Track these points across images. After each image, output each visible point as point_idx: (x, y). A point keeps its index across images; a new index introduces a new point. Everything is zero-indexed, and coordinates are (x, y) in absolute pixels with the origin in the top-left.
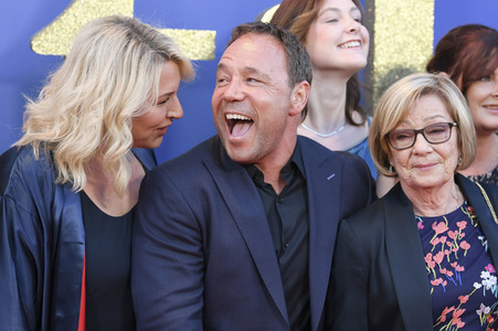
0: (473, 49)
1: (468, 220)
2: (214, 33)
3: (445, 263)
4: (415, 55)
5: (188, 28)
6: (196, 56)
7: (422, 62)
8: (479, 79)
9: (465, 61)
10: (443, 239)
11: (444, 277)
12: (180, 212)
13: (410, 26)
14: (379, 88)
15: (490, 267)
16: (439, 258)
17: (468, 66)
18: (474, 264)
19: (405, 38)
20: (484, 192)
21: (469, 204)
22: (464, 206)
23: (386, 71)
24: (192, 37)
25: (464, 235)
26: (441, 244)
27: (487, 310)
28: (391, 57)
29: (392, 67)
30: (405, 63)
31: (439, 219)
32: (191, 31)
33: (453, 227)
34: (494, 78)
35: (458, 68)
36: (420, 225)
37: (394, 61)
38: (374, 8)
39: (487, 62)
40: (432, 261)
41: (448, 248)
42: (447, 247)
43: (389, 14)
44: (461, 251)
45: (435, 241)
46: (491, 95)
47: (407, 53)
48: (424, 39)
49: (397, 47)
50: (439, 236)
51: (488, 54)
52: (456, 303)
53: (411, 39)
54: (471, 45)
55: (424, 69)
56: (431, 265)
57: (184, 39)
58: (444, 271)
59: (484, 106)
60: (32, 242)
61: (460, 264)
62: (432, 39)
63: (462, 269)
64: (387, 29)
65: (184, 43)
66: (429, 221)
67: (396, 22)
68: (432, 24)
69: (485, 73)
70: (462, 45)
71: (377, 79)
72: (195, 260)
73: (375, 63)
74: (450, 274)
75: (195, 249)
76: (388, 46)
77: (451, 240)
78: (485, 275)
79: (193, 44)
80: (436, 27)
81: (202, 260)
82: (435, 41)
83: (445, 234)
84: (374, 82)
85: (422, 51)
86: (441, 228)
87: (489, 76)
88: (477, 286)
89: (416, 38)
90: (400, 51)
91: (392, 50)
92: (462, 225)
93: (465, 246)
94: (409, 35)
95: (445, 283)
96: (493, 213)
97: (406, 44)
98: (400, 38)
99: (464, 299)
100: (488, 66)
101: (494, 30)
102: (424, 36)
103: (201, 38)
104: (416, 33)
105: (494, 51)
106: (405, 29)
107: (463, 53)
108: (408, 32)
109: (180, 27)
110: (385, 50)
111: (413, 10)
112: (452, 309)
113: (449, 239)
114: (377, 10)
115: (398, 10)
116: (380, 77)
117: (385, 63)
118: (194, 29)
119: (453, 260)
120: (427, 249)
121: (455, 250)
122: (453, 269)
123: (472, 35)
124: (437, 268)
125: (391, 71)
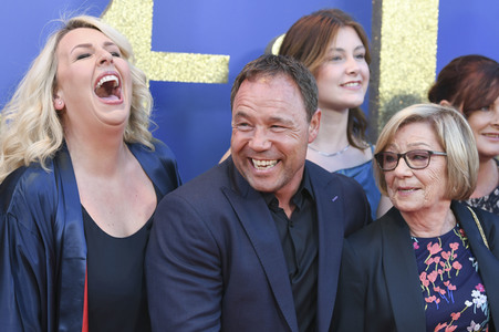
0: (475, 79)
1: (460, 242)
2: (228, 57)
3: (438, 281)
4: (418, 82)
5: (203, 53)
6: (210, 79)
7: (424, 88)
8: (479, 108)
9: (466, 90)
10: (437, 260)
11: (438, 295)
12: (202, 239)
13: (414, 54)
14: (383, 113)
15: (480, 287)
16: (433, 277)
17: (469, 95)
18: (465, 282)
19: (409, 66)
20: (475, 216)
21: (461, 227)
22: (456, 228)
23: (391, 97)
24: (207, 61)
25: (456, 256)
26: (434, 263)
27: (477, 327)
28: (395, 84)
29: (396, 93)
30: (409, 90)
31: (434, 240)
32: (206, 55)
33: (446, 248)
34: (493, 108)
35: (459, 97)
36: (416, 246)
37: (398, 87)
38: (380, 36)
39: (487, 93)
40: (426, 280)
41: (442, 268)
42: (440, 267)
43: (394, 42)
44: (454, 270)
45: (429, 261)
46: (490, 124)
47: (411, 79)
48: (427, 67)
49: (401, 74)
50: (433, 256)
51: (488, 85)
52: (448, 320)
53: (414, 66)
54: (473, 76)
55: (426, 96)
56: (425, 284)
57: (198, 63)
58: (437, 289)
59: (484, 134)
60: (34, 261)
61: (452, 283)
62: (435, 66)
63: (454, 288)
64: (392, 56)
65: (199, 67)
66: (424, 242)
67: (401, 50)
68: (435, 52)
69: (485, 103)
70: (464, 75)
71: (382, 104)
72: (215, 284)
73: (380, 89)
74: (443, 292)
75: (215, 274)
76: (393, 73)
77: (444, 260)
78: (475, 293)
79: (208, 67)
80: (439, 56)
81: (221, 284)
82: (437, 68)
83: (439, 254)
84: (378, 107)
85: (425, 78)
86: (435, 249)
87: (489, 106)
88: (468, 304)
89: (420, 65)
90: (404, 78)
91: (396, 76)
92: (455, 246)
93: (457, 266)
94: (413, 62)
95: (438, 301)
96: (483, 236)
97: (410, 72)
98: (405, 66)
99: (456, 316)
100: (489, 97)
101: (494, 62)
102: (427, 63)
103: (216, 62)
104: (420, 60)
105: (494, 83)
106: (410, 57)
107: (464, 82)
108: (412, 59)
109: (195, 52)
110: (390, 76)
111: (417, 39)
112: (444, 325)
113: (442, 259)
114: (383, 39)
115: (403, 38)
116: (385, 101)
117: (389, 89)
118: (209, 53)
119: (446, 279)
120: (422, 268)
121: (448, 270)
122: (445, 288)
123: (473, 66)
124: (430, 286)
125: (396, 97)
